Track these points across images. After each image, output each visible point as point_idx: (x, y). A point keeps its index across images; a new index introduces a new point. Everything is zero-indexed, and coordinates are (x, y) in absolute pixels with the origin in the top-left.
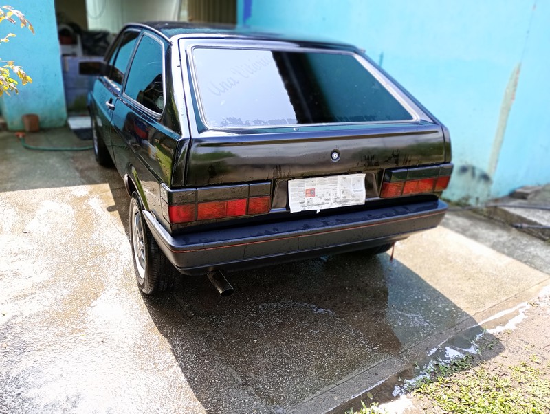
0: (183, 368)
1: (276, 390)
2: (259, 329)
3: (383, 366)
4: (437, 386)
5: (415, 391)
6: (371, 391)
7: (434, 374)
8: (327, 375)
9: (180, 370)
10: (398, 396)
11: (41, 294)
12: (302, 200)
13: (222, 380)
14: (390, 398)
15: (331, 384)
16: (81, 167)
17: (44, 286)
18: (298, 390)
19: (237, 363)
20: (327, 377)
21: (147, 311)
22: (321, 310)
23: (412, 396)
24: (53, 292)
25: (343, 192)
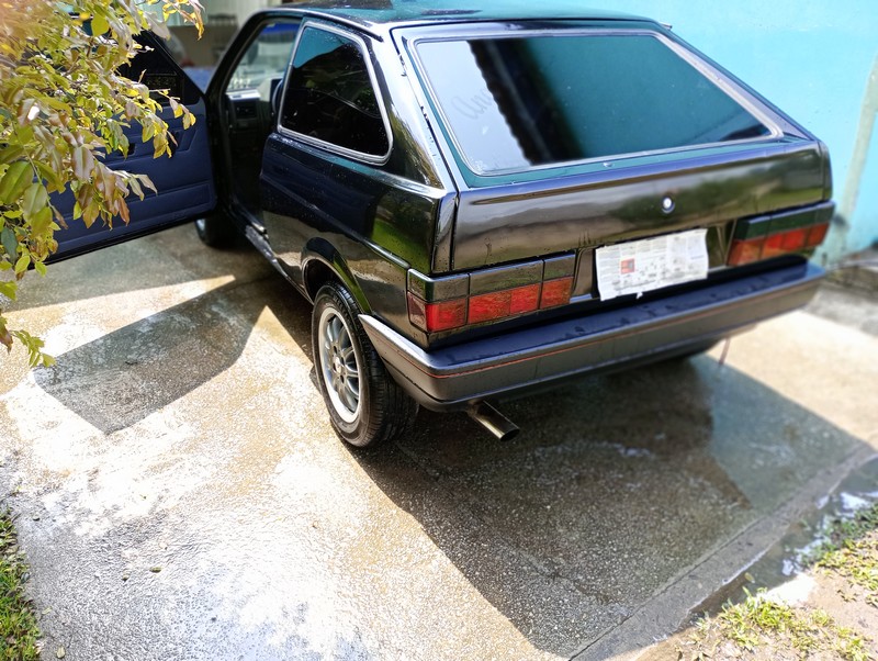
0: (453, 558)
1: (606, 581)
2: (547, 488)
3: (757, 530)
4: (846, 555)
5: (817, 564)
6: (748, 570)
7: (836, 536)
8: (676, 552)
9: (449, 561)
10: (792, 576)
11: (192, 460)
12: (616, 279)
13: (519, 572)
14: (781, 579)
15: (686, 565)
16: (179, 252)
17: (191, 446)
18: (638, 578)
19: (532, 543)
20: (677, 554)
21: (365, 474)
22: (632, 452)
23: (814, 573)
24: (208, 455)
25: (675, 262)
